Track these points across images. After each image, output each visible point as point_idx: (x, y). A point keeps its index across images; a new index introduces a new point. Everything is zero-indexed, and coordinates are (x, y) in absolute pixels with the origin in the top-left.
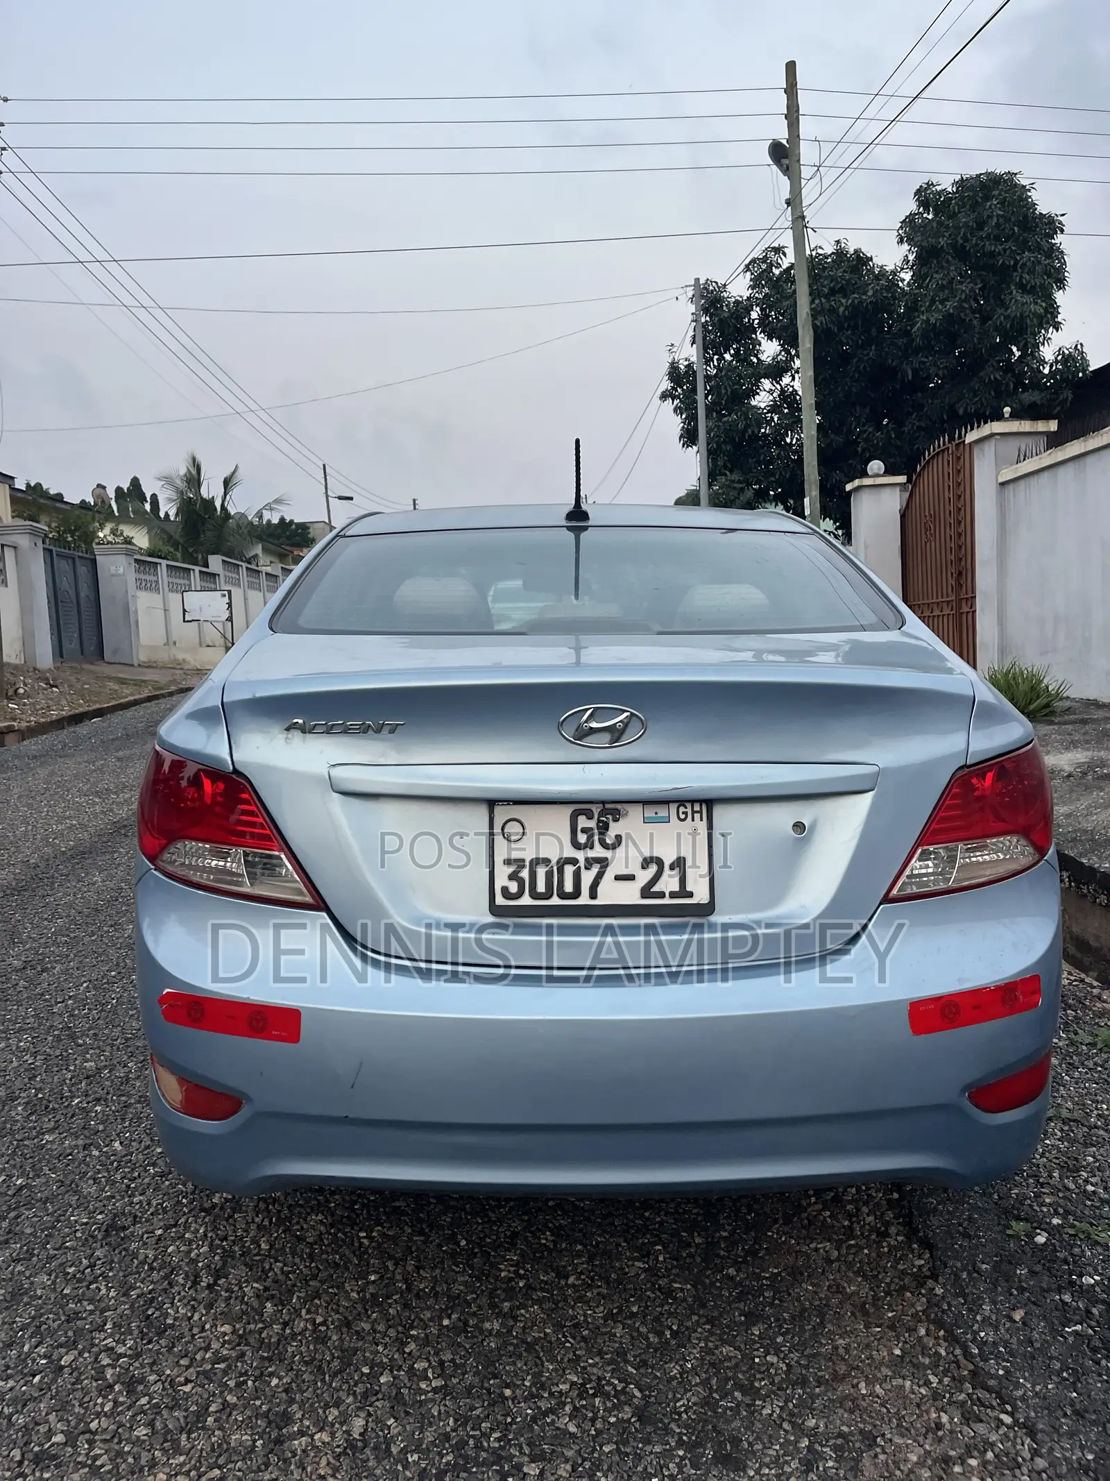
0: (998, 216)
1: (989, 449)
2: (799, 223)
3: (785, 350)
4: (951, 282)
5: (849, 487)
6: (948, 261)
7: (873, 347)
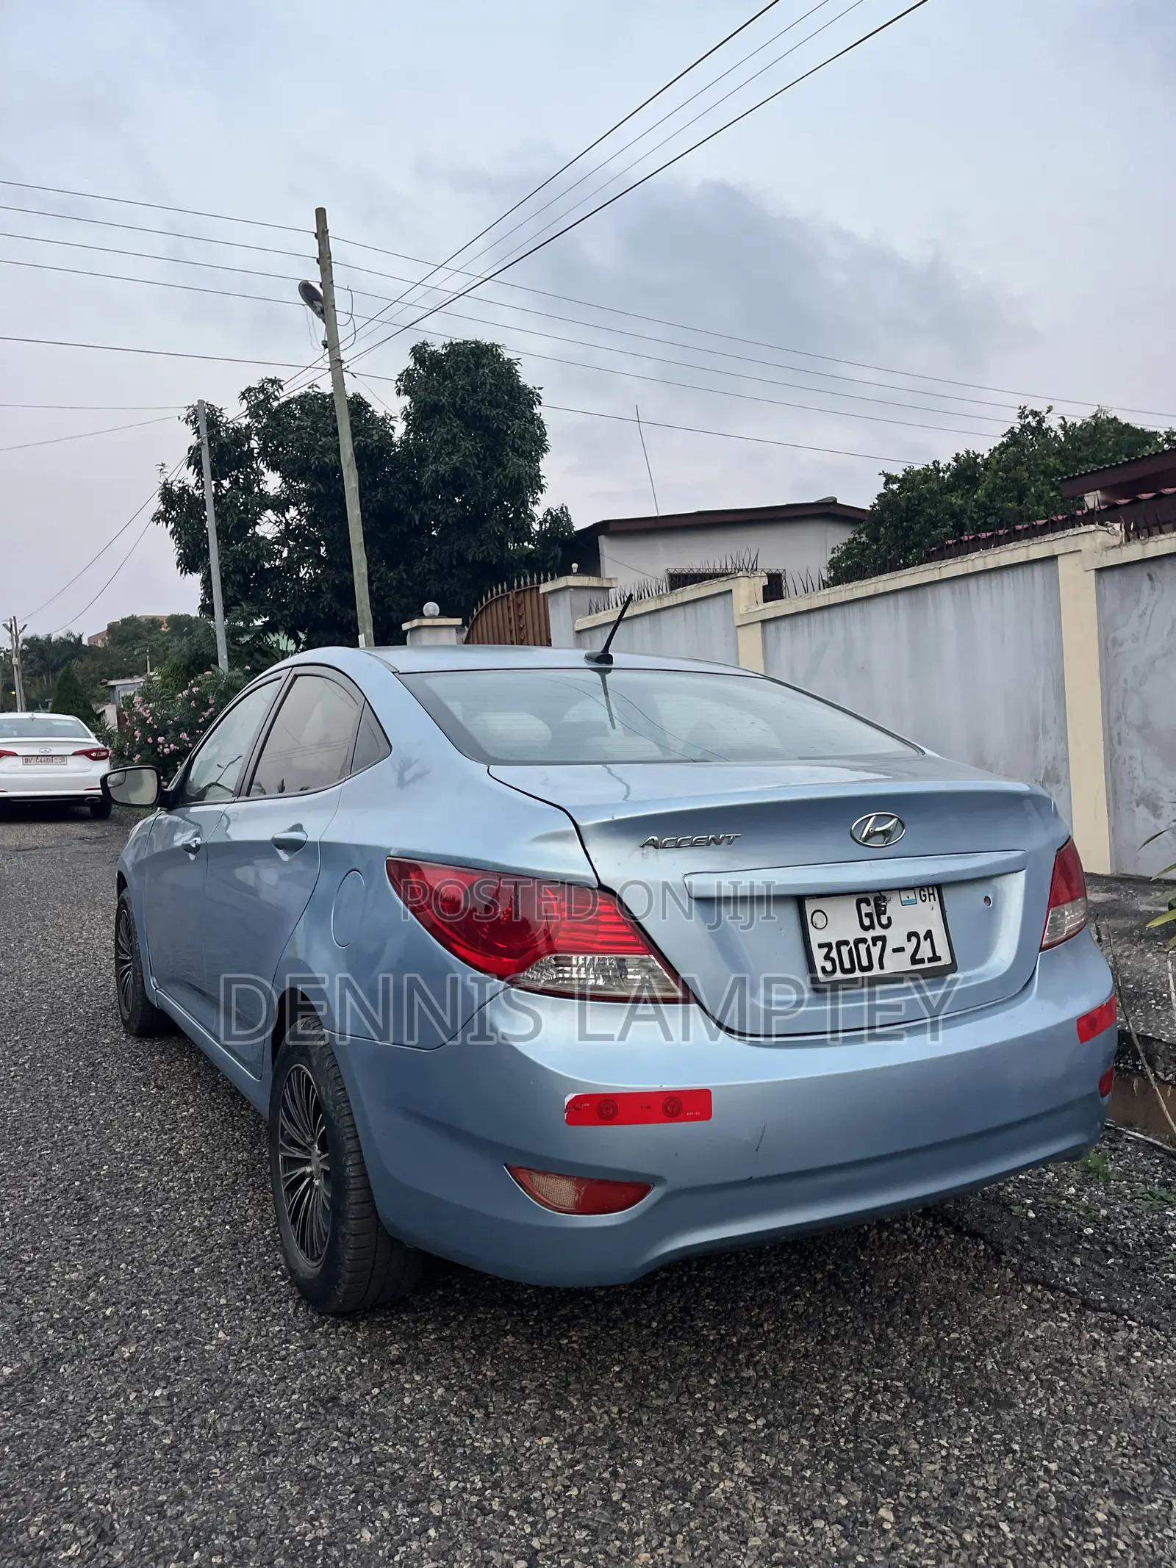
0: (490, 384)
1: (565, 600)
2: (337, 365)
3: (286, 482)
4: (454, 437)
5: (405, 626)
6: (449, 418)
7: (380, 490)
